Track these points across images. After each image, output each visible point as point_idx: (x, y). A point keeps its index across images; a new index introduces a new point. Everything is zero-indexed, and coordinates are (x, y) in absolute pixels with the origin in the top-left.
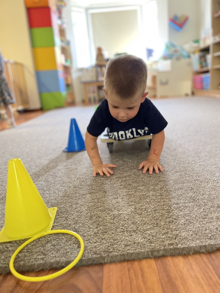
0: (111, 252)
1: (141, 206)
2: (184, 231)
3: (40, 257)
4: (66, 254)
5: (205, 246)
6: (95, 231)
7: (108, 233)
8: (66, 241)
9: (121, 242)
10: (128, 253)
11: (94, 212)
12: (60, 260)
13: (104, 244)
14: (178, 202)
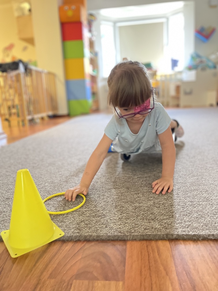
0: (133, 233)
1: (159, 201)
2: (196, 222)
3: (76, 231)
4: (96, 231)
5: (213, 235)
6: (119, 217)
7: (130, 219)
8: (96, 222)
9: (141, 226)
10: (146, 235)
11: (118, 203)
12: (92, 235)
13: (127, 226)
14: (193, 200)
